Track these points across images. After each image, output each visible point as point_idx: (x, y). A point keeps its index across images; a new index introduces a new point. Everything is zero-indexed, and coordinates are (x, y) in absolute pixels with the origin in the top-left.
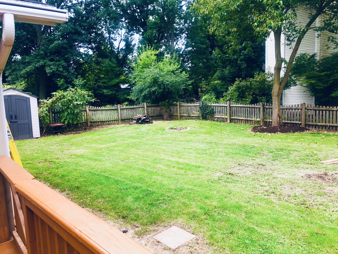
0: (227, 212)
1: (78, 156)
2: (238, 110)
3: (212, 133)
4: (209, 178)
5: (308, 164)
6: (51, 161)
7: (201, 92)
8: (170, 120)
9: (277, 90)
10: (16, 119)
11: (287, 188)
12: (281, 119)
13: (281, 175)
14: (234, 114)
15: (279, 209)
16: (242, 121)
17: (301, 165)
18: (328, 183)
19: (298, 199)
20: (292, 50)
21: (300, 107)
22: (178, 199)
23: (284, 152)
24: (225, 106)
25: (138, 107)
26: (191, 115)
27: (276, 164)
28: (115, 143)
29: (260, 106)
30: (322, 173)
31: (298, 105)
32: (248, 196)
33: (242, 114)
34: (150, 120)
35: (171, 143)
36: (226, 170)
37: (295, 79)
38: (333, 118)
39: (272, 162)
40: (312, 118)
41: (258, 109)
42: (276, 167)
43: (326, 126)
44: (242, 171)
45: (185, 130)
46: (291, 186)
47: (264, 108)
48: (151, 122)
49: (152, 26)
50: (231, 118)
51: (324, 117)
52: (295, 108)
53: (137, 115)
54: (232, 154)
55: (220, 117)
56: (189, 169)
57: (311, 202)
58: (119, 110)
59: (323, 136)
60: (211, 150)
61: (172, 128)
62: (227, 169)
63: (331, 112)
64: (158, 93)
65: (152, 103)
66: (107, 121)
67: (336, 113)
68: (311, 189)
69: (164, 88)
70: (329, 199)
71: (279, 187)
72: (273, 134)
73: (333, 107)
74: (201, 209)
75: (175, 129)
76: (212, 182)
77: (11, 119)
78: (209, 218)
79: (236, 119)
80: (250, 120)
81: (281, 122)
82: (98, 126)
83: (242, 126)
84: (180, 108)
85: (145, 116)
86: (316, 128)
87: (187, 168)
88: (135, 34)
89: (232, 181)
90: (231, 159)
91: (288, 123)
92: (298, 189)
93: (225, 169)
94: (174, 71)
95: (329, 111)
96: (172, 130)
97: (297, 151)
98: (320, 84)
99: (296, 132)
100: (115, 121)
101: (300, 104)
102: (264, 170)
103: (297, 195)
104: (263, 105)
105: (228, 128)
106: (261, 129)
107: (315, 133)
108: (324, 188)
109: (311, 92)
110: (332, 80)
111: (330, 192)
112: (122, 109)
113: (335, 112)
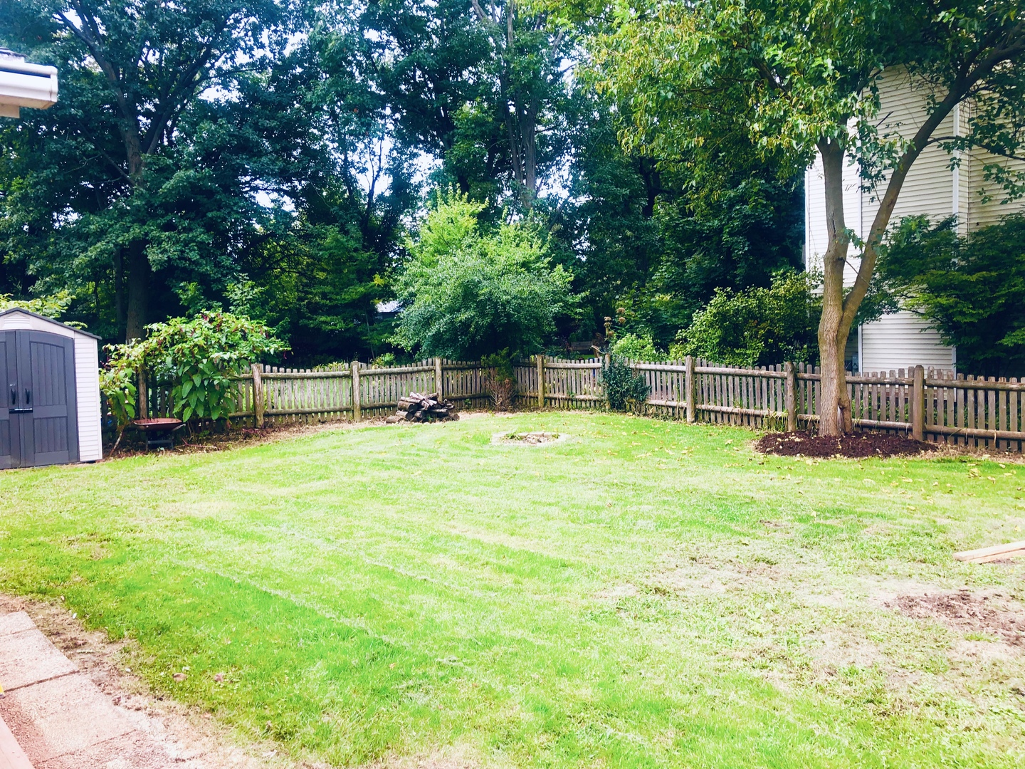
0: (620, 722)
1: (196, 523)
2: (718, 383)
3: (633, 452)
4: (587, 605)
5: (914, 560)
6: (107, 537)
7: (612, 328)
8: (513, 411)
9: (834, 325)
10: (28, 402)
11: (829, 644)
12: (847, 415)
13: (821, 596)
14: (705, 394)
15: (790, 719)
16: (732, 417)
17: (891, 564)
18: (967, 627)
19: (858, 681)
20: (876, 206)
21: (906, 376)
22: (471, 676)
23: (844, 519)
24: (678, 372)
25: (416, 369)
26: (577, 397)
27: (814, 561)
28: (326, 481)
29: (785, 374)
30: (953, 592)
31: (901, 371)
32: (697, 668)
33: (731, 395)
34: (449, 410)
35: (499, 484)
36: (647, 577)
37: (893, 290)
38: (1008, 413)
39: (802, 552)
40: (945, 412)
41: (779, 382)
42: (809, 569)
43: (987, 439)
44: (697, 582)
45: (552, 442)
46: (845, 636)
47: (796, 379)
48: (453, 415)
49: (470, 132)
50: (698, 406)
51: (981, 410)
52: (893, 380)
53: (412, 394)
54: (677, 523)
55: (663, 402)
56: (532, 573)
57: (902, 694)
58: (356, 379)
59: (975, 470)
60: (618, 508)
61: (513, 437)
62: (651, 575)
63: (1002, 396)
64: (478, 327)
65: (460, 359)
66: (316, 413)
67: (1019, 397)
68: (907, 646)
69: (496, 315)
70: (960, 686)
71: (805, 639)
72: (820, 460)
73: (1008, 381)
74: (536, 709)
75: (521, 438)
76: (595, 619)
77: (14, 403)
78: (553, 745)
79: (712, 411)
80: (756, 416)
81: (848, 423)
82: (288, 426)
83: (730, 432)
84: (544, 374)
85: (434, 398)
86: (956, 442)
87: (527, 568)
88: (422, 152)
89: (660, 616)
90: (670, 541)
91: (871, 427)
92: (867, 649)
93: (647, 574)
94: (530, 262)
95: (997, 391)
96: (513, 443)
97: (883, 516)
98: (967, 308)
99: (893, 456)
100: (341, 411)
101: (906, 367)
102: (767, 579)
103: (858, 667)
104: (795, 371)
105: (684, 440)
106: (786, 443)
107: (953, 459)
108: (952, 645)
109: (941, 332)
110: (1003, 295)
111: (969, 659)
112: (364, 376)
113: (1013, 396)
